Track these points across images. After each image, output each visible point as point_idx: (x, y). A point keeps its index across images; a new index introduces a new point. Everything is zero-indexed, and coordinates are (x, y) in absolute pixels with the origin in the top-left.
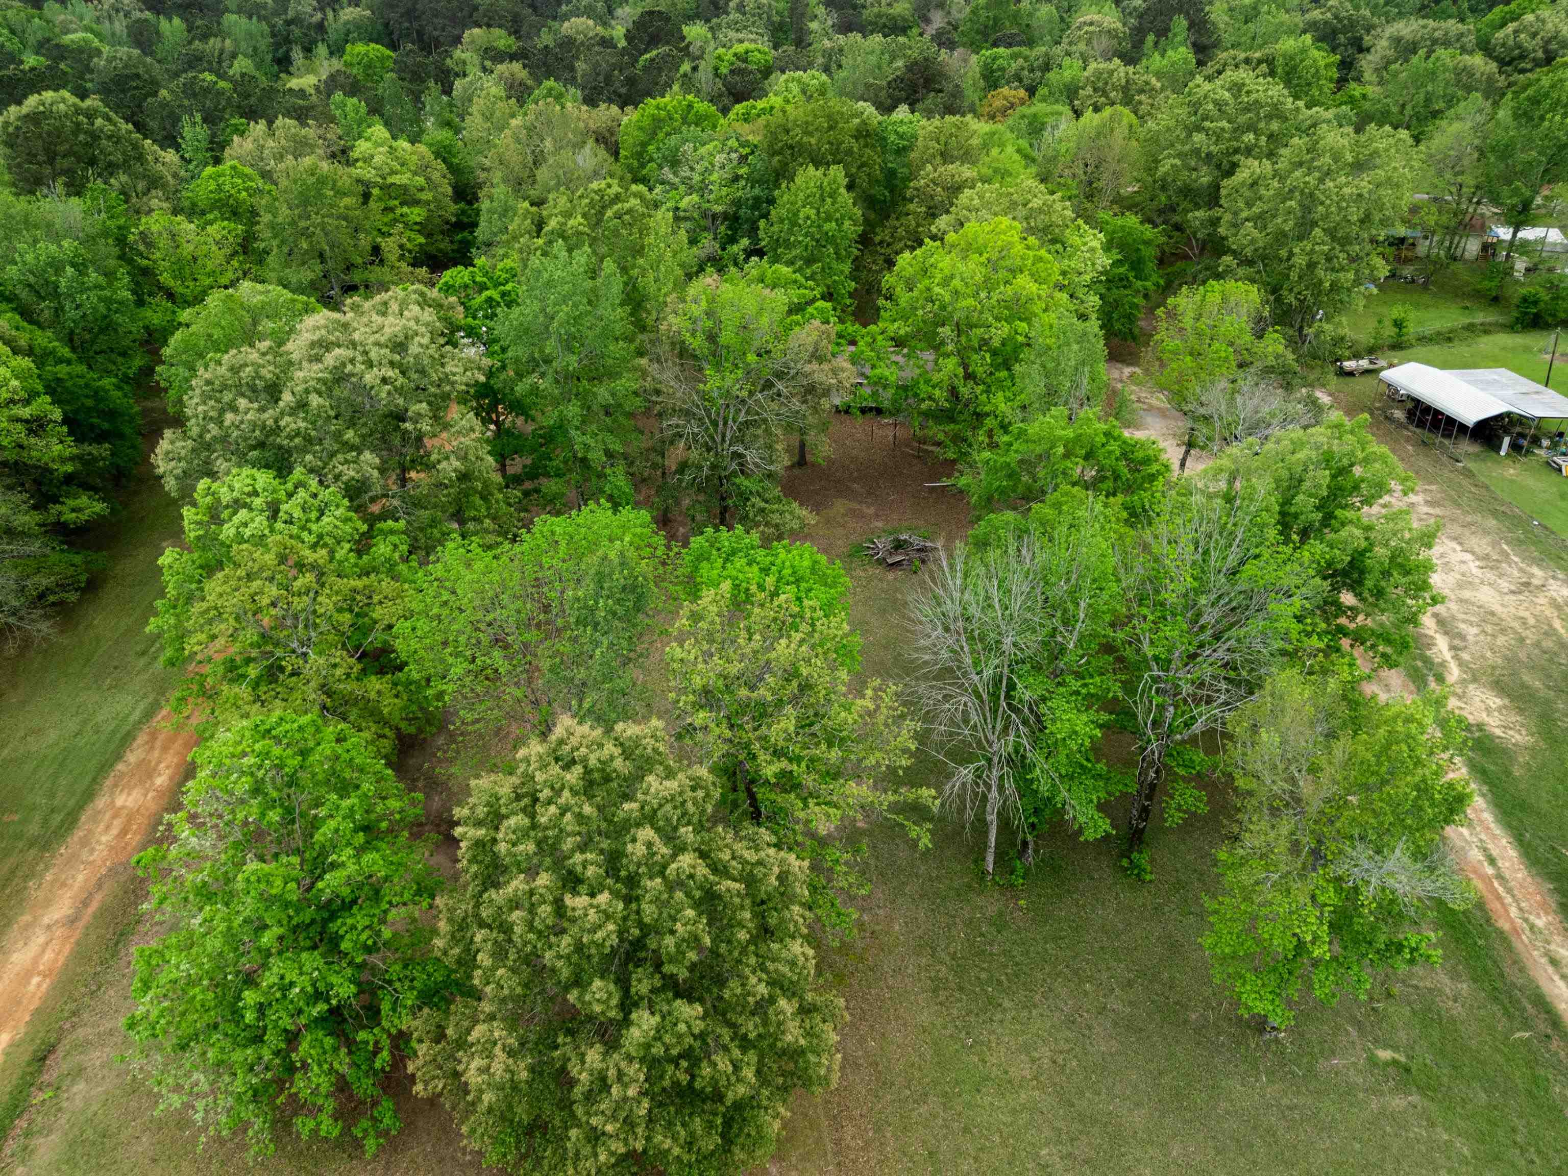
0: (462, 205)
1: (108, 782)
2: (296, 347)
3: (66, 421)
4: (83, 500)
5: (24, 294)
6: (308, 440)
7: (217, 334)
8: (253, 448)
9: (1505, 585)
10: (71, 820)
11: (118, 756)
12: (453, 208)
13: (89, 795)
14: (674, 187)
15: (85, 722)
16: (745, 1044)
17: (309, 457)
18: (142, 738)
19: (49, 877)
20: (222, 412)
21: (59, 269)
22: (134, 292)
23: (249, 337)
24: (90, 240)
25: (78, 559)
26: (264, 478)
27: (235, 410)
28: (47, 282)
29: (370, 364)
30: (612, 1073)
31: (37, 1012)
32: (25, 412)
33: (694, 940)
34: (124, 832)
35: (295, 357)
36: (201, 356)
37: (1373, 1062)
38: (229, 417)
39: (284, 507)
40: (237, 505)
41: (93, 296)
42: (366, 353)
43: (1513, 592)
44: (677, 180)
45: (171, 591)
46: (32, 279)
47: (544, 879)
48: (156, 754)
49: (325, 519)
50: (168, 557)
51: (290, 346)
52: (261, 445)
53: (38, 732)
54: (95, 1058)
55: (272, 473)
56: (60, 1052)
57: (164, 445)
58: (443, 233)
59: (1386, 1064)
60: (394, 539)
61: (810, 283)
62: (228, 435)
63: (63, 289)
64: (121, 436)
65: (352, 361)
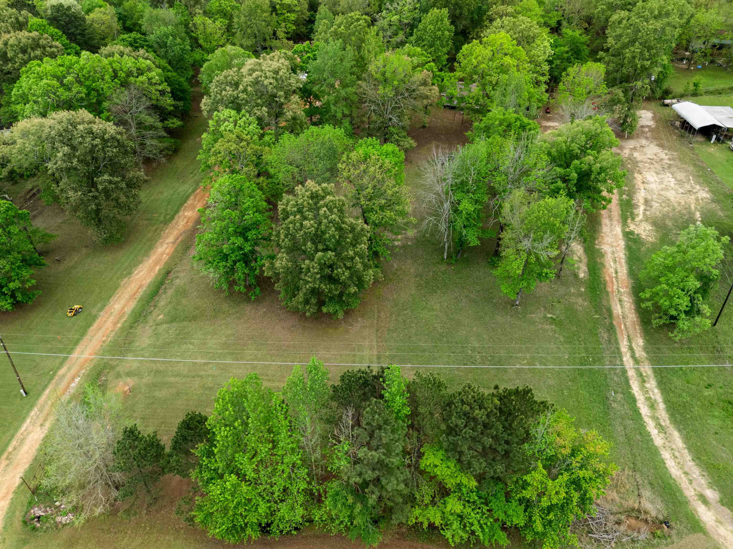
0: (312, 12)
1: (183, 209)
2: (244, 70)
3: (172, 92)
4: (175, 120)
5: (155, 46)
6: (247, 102)
7: (219, 64)
8: (230, 103)
9: (681, 190)
10: (172, 218)
11: (185, 202)
12: (308, 14)
13: (177, 211)
14: (390, 11)
15: (175, 192)
16: (347, 268)
17: (247, 107)
18: (192, 197)
19: (167, 231)
20: (221, 91)
21: (167, 38)
22: (191, 46)
23: (229, 66)
24: (176, 25)
25: (172, 140)
26: (233, 113)
27: (225, 90)
28: (163, 42)
29: (266, 77)
30: (311, 266)
31: (165, 263)
32: (160, 88)
33: (334, 236)
34: (187, 222)
35: (244, 74)
36: (213, 72)
37: (545, 317)
38: (224, 92)
39: (239, 122)
40: (225, 120)
41: (178, 47)
42: (265, 74)
43: (682, 193)
44: (392, 8)
45: (204, 147)
46: (158, 40)
47: (298, 217)
48: (196, 202)
49: (250, 127)
50: (204, 136)
51: (242, 70)
52: (232, 102)
53: (161, 193)
54: (182, 275)
55: (235, 111)
56: (172, 273)
57: (204, 101)
58: (303, 24)
59: (549, 318)
60: (271, 136)
61: (429, 55)
62: (223, 99)
63: (168, 44)
64: (186, 100)
65: (261, 76)
